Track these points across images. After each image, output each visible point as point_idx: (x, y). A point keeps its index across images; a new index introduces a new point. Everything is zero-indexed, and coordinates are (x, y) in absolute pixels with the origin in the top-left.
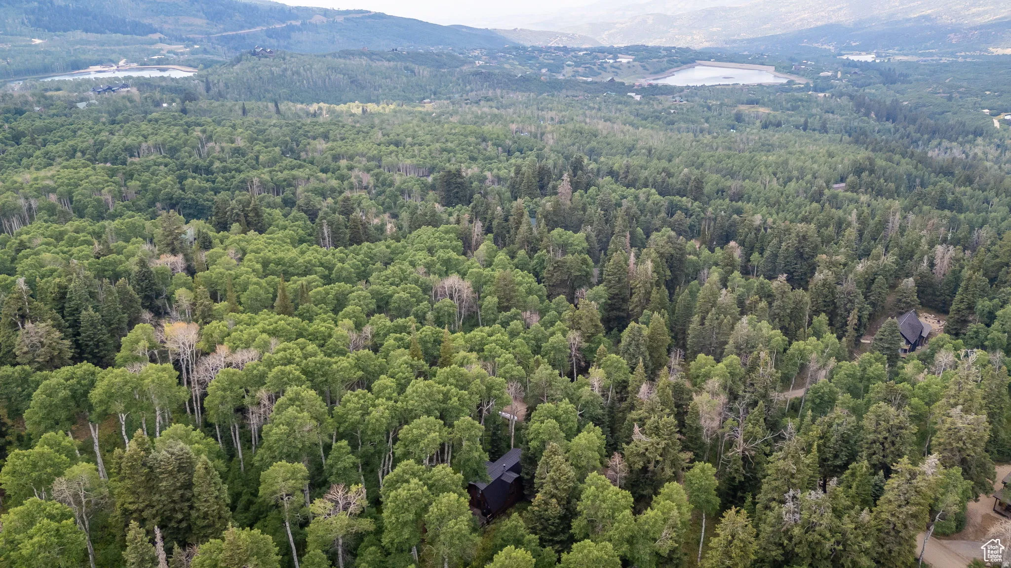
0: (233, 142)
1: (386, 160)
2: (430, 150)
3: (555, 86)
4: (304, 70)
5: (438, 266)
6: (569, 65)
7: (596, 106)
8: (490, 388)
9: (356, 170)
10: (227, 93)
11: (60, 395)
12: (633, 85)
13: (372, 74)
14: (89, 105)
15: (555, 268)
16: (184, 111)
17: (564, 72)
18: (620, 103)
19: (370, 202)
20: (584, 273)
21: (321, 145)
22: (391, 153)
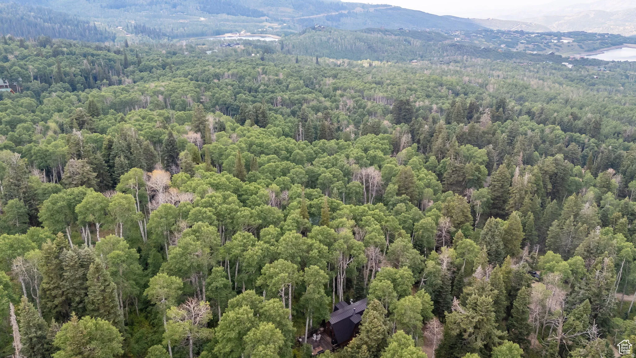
0: (277, 75)
1: (366, 93)
2: (399, 89)
3: (508, 55)
4: (341, 39)
5: (365, 159)
6: (522, 43)
7: (535, 70)
8: (350, 248)
9: (345, 97)
10: (293, 51)
11: (59, 204)
12: (569, 58)
13: (383, 43)
14: (213, 52)
15: (453, 171)
16: (262, 59)
17: (518, 47)
18: (555, 69)
19: (345, 117)
20: (476, 178)
21: (330, 81)
22: (372, 88)
